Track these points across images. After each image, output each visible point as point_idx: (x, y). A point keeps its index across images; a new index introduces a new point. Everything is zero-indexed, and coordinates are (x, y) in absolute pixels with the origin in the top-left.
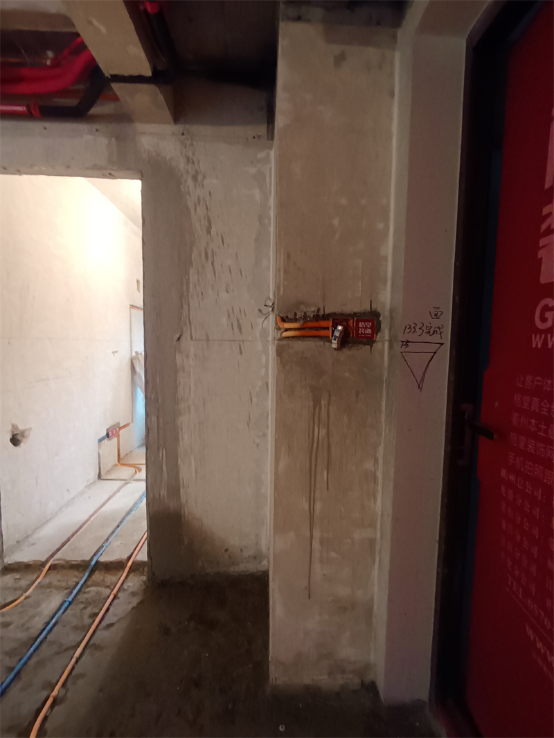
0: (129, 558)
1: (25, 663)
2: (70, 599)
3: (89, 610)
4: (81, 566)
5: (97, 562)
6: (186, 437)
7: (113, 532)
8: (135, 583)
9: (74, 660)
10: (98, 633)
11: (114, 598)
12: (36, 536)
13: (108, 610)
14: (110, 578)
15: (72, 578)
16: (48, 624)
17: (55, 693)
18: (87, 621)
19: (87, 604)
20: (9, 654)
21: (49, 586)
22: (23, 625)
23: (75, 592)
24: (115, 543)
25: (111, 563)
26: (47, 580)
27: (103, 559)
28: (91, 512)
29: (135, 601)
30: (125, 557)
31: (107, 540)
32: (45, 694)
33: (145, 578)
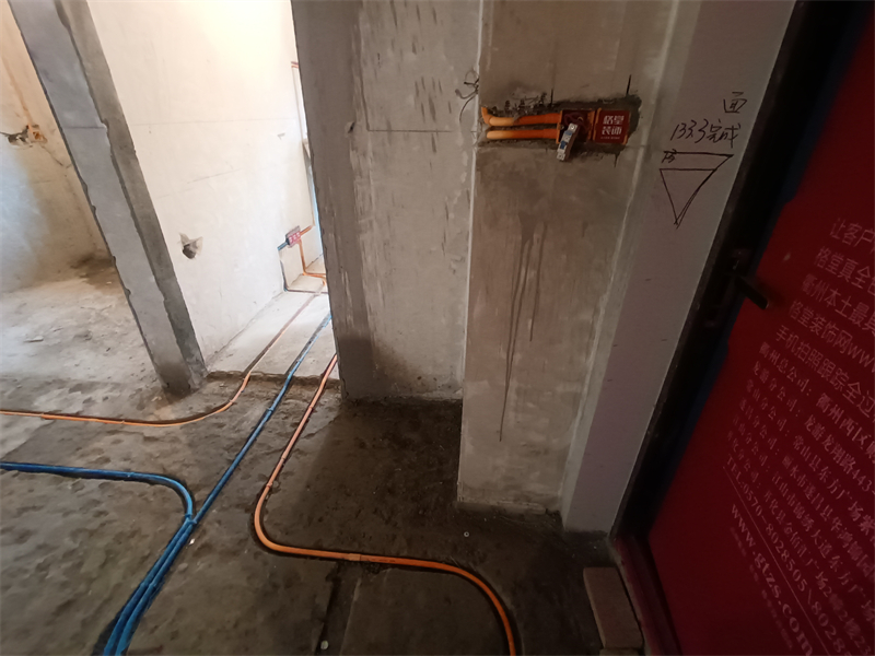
0: (323, 375)
1: (242, 458)
2: (272, 408)
3: (291, 420)
4: (278, 380)
5: (293, 377)
6: (369, 259)
7: (305, 348)
8: (331, 399)
9: (282, 461)
10: (300, 441)
11: (313, 410)
12: (231, 348)
13: (307, 421)
14: (307, 393)
15: (272, 390)
16: (256, 428)
17: (270, 484)
18: (290, 430)
19: (288, 414)
20: (228, 449)
21: (251, 395)
22: (234, 427)
23: (276, 402)
24: (308, 360)
25: (306, 379)
26: (249, 390)
27: (298, 375)
28: (282, 327)
29: (332, 416)
30: (319, 374)
31: (300, 356)
32: (262, 484)
33: (339, 396)
